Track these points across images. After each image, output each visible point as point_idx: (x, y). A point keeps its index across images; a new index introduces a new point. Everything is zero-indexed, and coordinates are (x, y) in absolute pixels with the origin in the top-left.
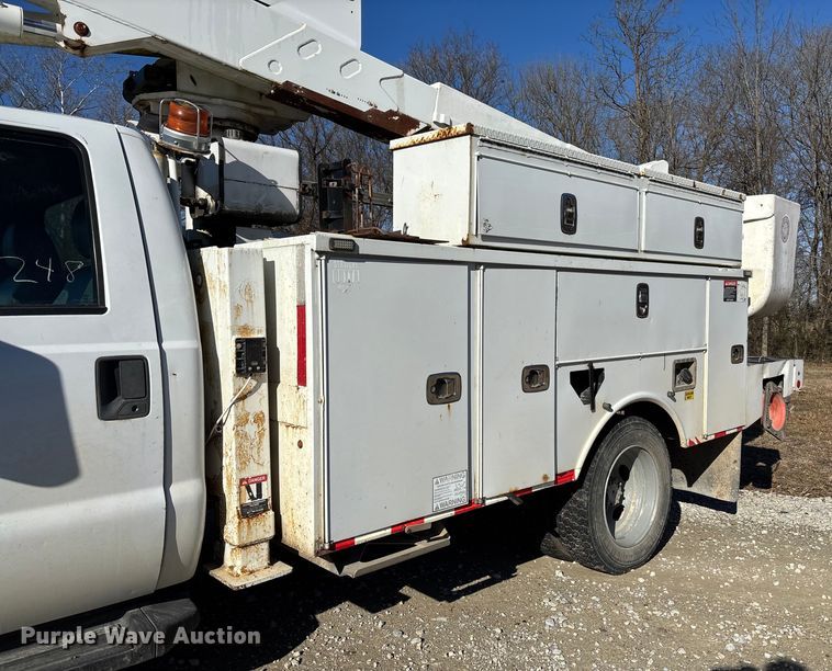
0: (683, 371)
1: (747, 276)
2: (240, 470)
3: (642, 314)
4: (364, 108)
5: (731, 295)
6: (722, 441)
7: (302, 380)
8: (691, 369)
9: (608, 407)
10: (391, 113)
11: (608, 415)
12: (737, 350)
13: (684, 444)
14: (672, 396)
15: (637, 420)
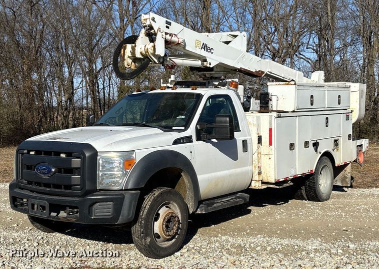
0: (336, 142)
1: (352, 112)
2: (258, 164)
3: (327, 126)
4: (254, 71)
5: (348, 118)
6: (346, 165)
7: (270, 144)
8: (338, 142)
9: (320, 153)
10: (259, 71)
11: (320, 155)
12: (349, 136)
13: (336, 165)
14: (333, 150)
15: (325, 157)
